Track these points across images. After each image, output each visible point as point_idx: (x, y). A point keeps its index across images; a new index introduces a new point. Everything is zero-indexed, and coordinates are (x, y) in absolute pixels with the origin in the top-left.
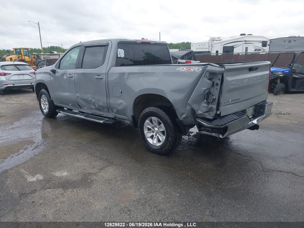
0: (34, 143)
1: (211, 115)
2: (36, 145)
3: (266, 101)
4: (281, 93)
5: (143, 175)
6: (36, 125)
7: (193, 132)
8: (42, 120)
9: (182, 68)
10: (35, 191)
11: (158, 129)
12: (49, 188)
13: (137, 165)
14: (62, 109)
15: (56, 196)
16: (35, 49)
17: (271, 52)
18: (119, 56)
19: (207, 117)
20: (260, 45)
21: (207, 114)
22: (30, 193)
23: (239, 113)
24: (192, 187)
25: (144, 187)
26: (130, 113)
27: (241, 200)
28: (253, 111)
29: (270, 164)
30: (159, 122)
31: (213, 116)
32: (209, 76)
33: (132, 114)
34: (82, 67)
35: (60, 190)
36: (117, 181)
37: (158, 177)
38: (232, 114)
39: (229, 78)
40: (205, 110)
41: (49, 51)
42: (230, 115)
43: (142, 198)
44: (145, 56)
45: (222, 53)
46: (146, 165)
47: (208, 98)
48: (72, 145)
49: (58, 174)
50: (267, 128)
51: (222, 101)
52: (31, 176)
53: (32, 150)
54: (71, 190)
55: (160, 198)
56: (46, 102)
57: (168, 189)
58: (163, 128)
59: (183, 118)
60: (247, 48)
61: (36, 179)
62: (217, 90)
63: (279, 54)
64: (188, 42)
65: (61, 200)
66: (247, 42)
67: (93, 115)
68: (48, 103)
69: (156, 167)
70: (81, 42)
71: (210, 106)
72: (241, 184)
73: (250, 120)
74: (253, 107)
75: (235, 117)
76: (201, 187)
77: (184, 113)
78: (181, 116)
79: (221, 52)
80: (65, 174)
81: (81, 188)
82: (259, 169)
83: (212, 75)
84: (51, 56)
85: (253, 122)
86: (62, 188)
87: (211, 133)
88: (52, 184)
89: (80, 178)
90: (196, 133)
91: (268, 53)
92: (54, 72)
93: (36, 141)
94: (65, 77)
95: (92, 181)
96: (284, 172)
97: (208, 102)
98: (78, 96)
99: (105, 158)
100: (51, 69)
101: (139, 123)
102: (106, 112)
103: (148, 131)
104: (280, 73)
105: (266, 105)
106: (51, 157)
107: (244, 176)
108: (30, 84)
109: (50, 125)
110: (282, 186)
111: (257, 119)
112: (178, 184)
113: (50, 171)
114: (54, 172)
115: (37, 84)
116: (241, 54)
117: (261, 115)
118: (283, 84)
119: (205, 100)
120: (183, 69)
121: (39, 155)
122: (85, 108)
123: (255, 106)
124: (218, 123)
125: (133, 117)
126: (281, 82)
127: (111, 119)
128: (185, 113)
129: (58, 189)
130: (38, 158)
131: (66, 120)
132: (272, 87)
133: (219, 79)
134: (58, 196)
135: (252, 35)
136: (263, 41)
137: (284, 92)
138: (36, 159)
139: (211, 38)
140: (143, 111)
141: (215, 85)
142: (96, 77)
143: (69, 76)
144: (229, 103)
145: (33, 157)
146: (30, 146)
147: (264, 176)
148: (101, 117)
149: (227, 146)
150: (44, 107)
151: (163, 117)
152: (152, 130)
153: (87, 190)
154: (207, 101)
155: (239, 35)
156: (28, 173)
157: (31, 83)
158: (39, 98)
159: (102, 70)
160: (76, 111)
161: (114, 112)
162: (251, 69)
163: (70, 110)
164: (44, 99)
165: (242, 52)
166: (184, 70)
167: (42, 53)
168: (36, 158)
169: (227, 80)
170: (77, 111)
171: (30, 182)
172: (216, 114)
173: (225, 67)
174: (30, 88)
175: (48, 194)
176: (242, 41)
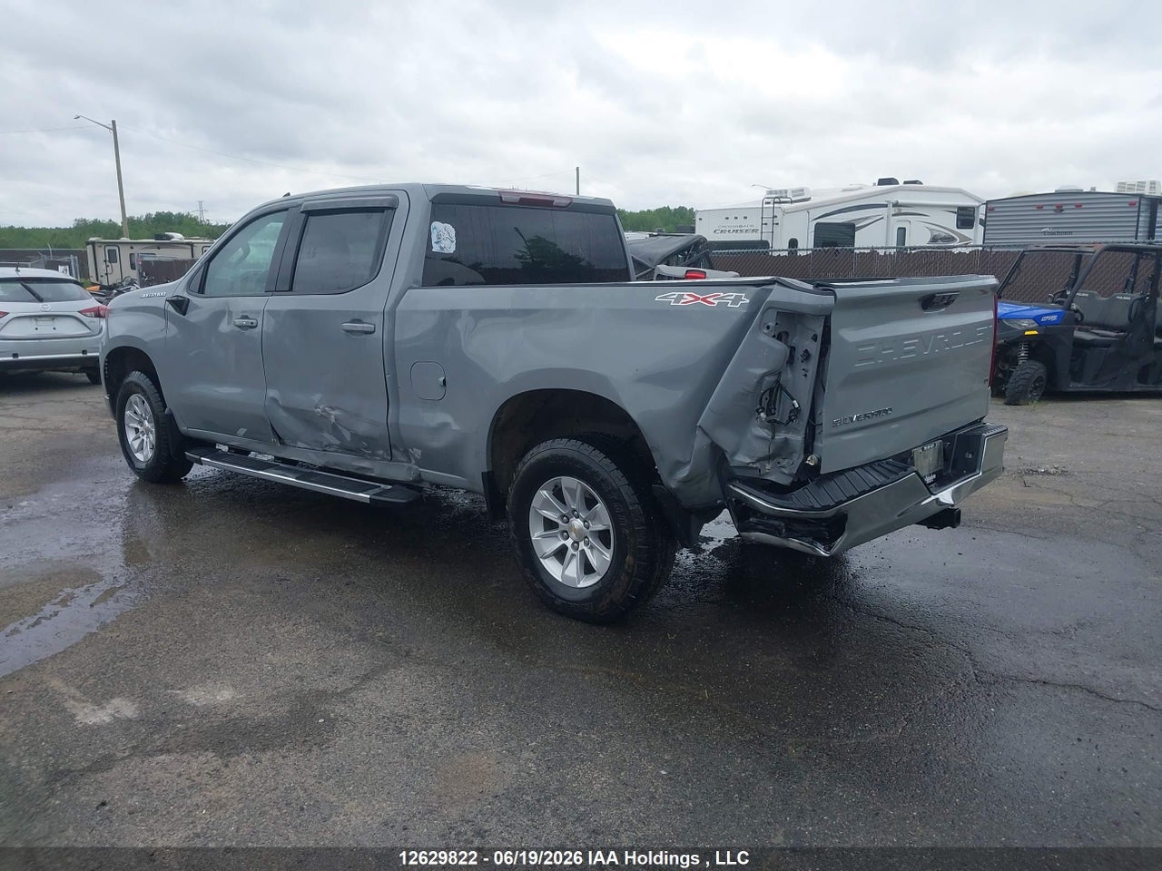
0: (100, 578)
1: (784, 470)
2: (106, 587)
3: (984, 421)
4: (1032, 399)
5: (529, 698)
6: (105, 510)
7: (712, 539)
8: (127, 490)
9: (677, 293)
10: (105, 763)
11: (585, 521)
12: (161, 750)
13: (504, 661)
14: (207, 447)
15: (193, 781)
16: (96, 223)
17: (991, 247)
18: (436, 248)
19: (769, 478)
20: (950, 221)
21: (768, 467)
22: (89, 769)
23: (887, 463)
24: (717, 743)
25: (534, 743)
26: (476, 462)
27: (900, 791)
28: (936, 455)
29: (1002, 655)
30: (588, 496)
31: (789, 475)
32: (777, 324)
33: (483, 466)
34: (291, 289)
35: (209, 759)
36: (427, 724)
37: (585, 707)
38: (862, 467)
39: (848, 334)
40: (762, 450)
41: (149, 230)
42: (853, 469)
43: (526, 787)
44: (526, 250)
45: (811, 245)
46: (539, 661)
47: (774, 405)
48: (249, 585)
49: (196, 696)
50: (986, 523)
51: (826, 417)
52: (88, 704)
53: (92, 606)
54: (251, 758)
55: (597, 787)
56: (146, 422)
57: (627, 749)
58: (603, 520)
59: (679, 482)
60: (902, 231)
61: (111, 715)
62: (806, 375)
63: (1023, 255)
64: (682, 208)
65: (213, 795)
66: (904, 210)
67: (332, 472)
68: (153, 424)
69: (576, 670)
70: (289, 194)
71: (780, 436)
72: (900, 731)
73: (930, 491)
74: (938, 443)
75: (873, 478)
76: (752, 741)
77: (682, 460)
78: (672, 473)
79: (806, 243)
80: (225, 695)
81: (288, 750)
82: (964, 675)
83: (789, 321)
84: (159, 248)
85: (937, 499)
86: (214, 750)
87: (786, 537)
88: (176, 734)
89: (283, 710)
90: (722, 543)
91: (981, 248)
92: (181, 305)
93: (105, 571)
94: (224, 327)
95: (331, 723)
96: (1055, 685)
97: (775, 421)
98: (275, 400)
99: (381, 634)
100: (169, 296)
101: (510, 500)
102: (384, 459)
103: (545, 530)
104: (1025, 324)
105: (986, 435)
106: (169, 630)
107: (910, 701)
108: (81, 355)
109: (159, 511)
110: (1050, 737)
111: (953, 488)
112: (664, 733)
113: (167, 687)
114: (180, 689)
115: (110, 353)
116: (881, 252)
117: (967, 474)
118: (1039, 365)
119: (762, 414)
120: (681, 297)
121: (121, 625)
122: (300, 444)
123: (946, 438)
124: (812, 500)
125: (489, 478)
126: (1032, 355)
127: (401, 488)
128: (686, 464)
129: (199, 754)
130: (114, 635)
131: (224, 491)
132: (1000, 375)
133: (815, 338)
134: (198, 779)
135: (921, 183)
136: (961, 208)
137: (1043, 394)
138: (107, 642)
139: (770, 192)
140: (528, 456)
141: (800, 358)
142: (347, 325)
143: (239, 322)
144: (851, 426)
145: (94, 630)
146: (83, 589)
147: (983, 699)
148: (360, 479)
149: (842, 589)
150: (138, 441)
151: (605, 476)
152: (561, 529)
153: (313, 756)
154: (771, 418)
155: (874, 184)
156: (78, 694)
157: (84, 352)
158: (118, 407)
159: (371, 299)
160: (267, 458)
161: (413, 461)
162: (929, 302)
163: (239, 453)
164: (138, 409)
165: (884, 246)
166: (683, 301)
167: (124, 239)
168: (109, 635)
169: (843, 339)
170: (270, 457)
171: (86, 728)
172: (804, 466)
173: (836, 290)
174: (77, 368)
175: (158, 774)
176: (886, 206)
